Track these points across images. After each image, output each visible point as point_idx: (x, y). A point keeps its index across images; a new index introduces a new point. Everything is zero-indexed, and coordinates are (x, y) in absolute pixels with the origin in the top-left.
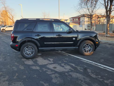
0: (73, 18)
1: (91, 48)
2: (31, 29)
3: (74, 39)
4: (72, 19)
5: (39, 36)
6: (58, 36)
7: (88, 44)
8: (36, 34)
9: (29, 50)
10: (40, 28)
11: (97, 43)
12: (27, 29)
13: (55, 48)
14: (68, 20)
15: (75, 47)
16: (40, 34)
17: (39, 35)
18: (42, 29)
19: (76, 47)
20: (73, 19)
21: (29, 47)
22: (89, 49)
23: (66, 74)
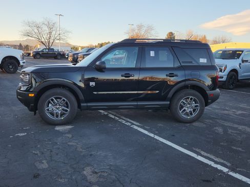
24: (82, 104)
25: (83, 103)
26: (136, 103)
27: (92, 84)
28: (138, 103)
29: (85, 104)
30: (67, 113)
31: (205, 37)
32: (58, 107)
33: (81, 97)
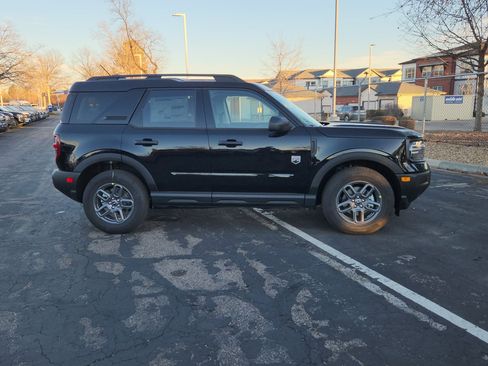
0: (420, 63)
1: (375, 201)
2: (125, 118)
3: (297, 159)
4: (414, 66)
5: (150, 145)
6: (228, 146)
7: (362, 185)
8: (140, 138)
9: (116, 198)
10: (158, 114)
11: (408, 179)
12: (109, 118)
13: (214, 196)
14: (397, 73)
15: (302, 197)
16: (154, 138)
17: (151, 140)
18: (166, 118)
19: (308, 197)
20: (421, 68)
21: (112, 187)
22: (365, 204)
23: (202, 299)
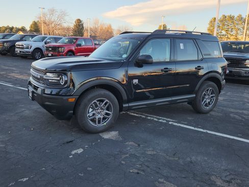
24: (124, 105)
25: (125, 103)
26: (171, 99)
27: (136, 81)
28: (173, 99)
29: (127, 105)
30: (110, 117)
31: (110, 26)
32: (99, 111)
33: (125, 97)
